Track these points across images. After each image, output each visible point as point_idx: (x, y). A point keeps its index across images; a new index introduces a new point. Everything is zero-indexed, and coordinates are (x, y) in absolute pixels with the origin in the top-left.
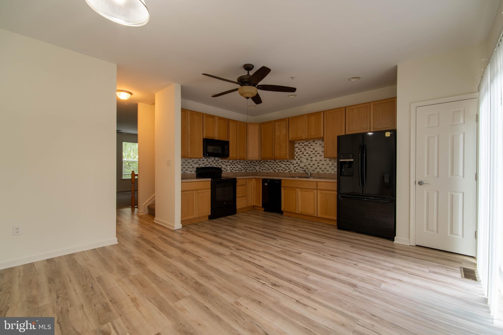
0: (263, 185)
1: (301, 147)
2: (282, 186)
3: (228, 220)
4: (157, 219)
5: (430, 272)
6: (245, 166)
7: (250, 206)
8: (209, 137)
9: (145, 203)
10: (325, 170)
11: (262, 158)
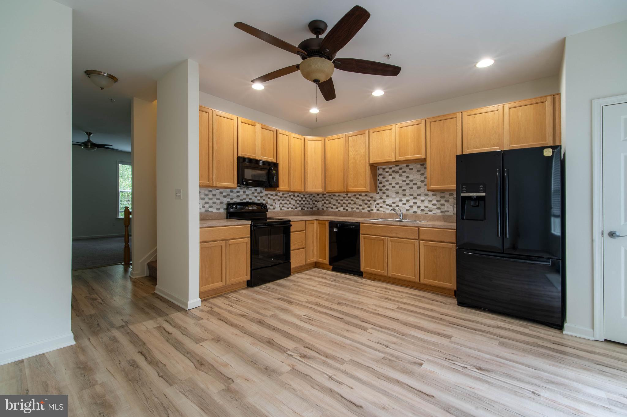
0: (331, 232)
1: (388, 174)
2: (361, 233)
3: (278, 288)
4: (160, 288)
6: (302, 202)
7: (310, 262)
8: (247, 155)
9: (143, 259)
10: (427, 209)
11: (327, 191)
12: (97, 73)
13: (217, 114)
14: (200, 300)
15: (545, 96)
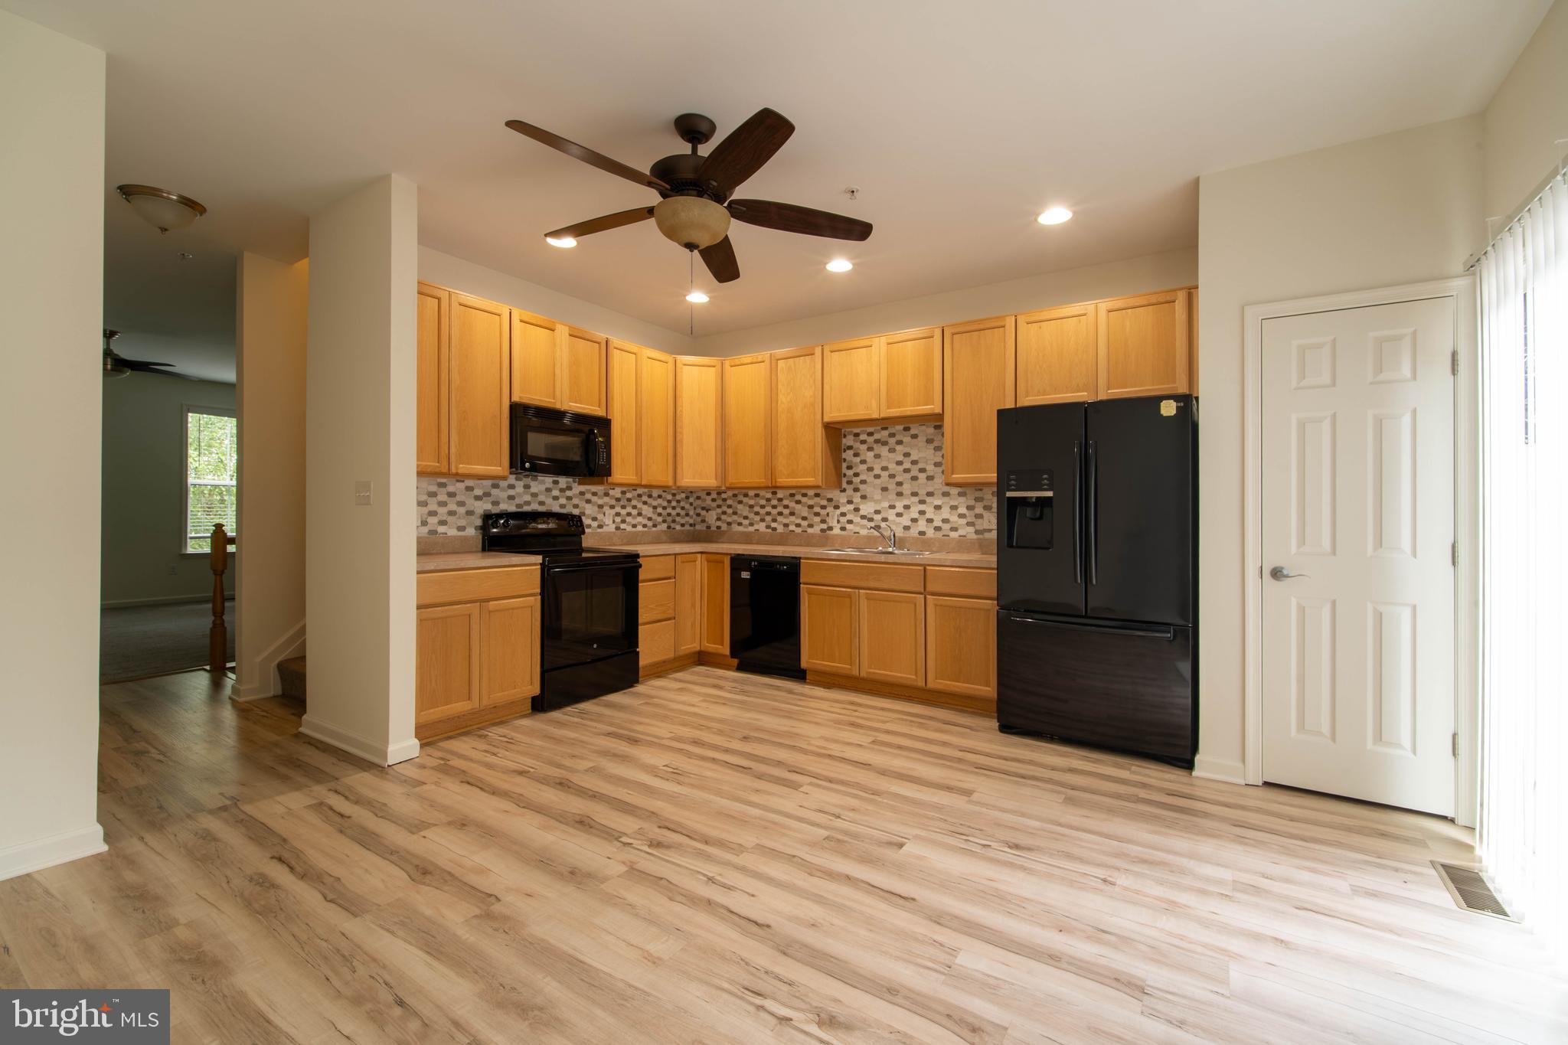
0: (735, 580)
1: (864, 447)
2: (801, 581)
3: (607, 712)
4: (316, 720)
5: (1356, 891)
6: (669, 510)
7: (688, 652)
8: (534, 399)
9: (266, 654)
10: (946, 527)
11: (727, 485)
12: (153, 192)
13: (461, 301)
14: (417, 742)
15: (1175, 290)
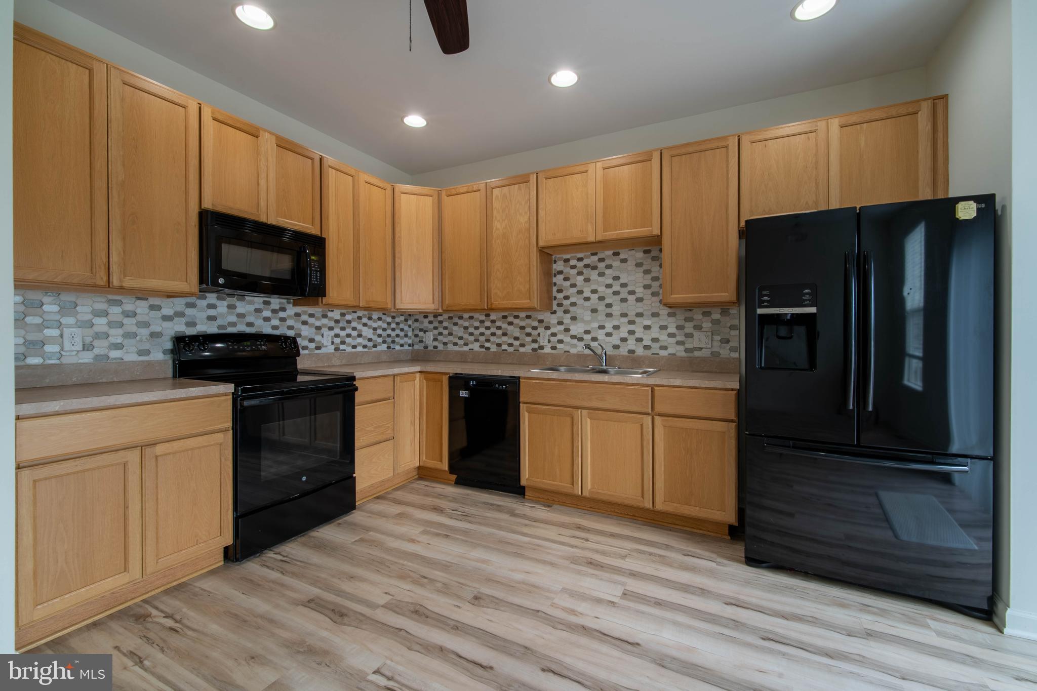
0: (453, 398)
1: (574, 272)
2: (521, 400)
6: (389, 332)
7: (407, 469)
10: (655, 346)
11: (444, 308)
13: (127, 81)
15: (918, 101)
